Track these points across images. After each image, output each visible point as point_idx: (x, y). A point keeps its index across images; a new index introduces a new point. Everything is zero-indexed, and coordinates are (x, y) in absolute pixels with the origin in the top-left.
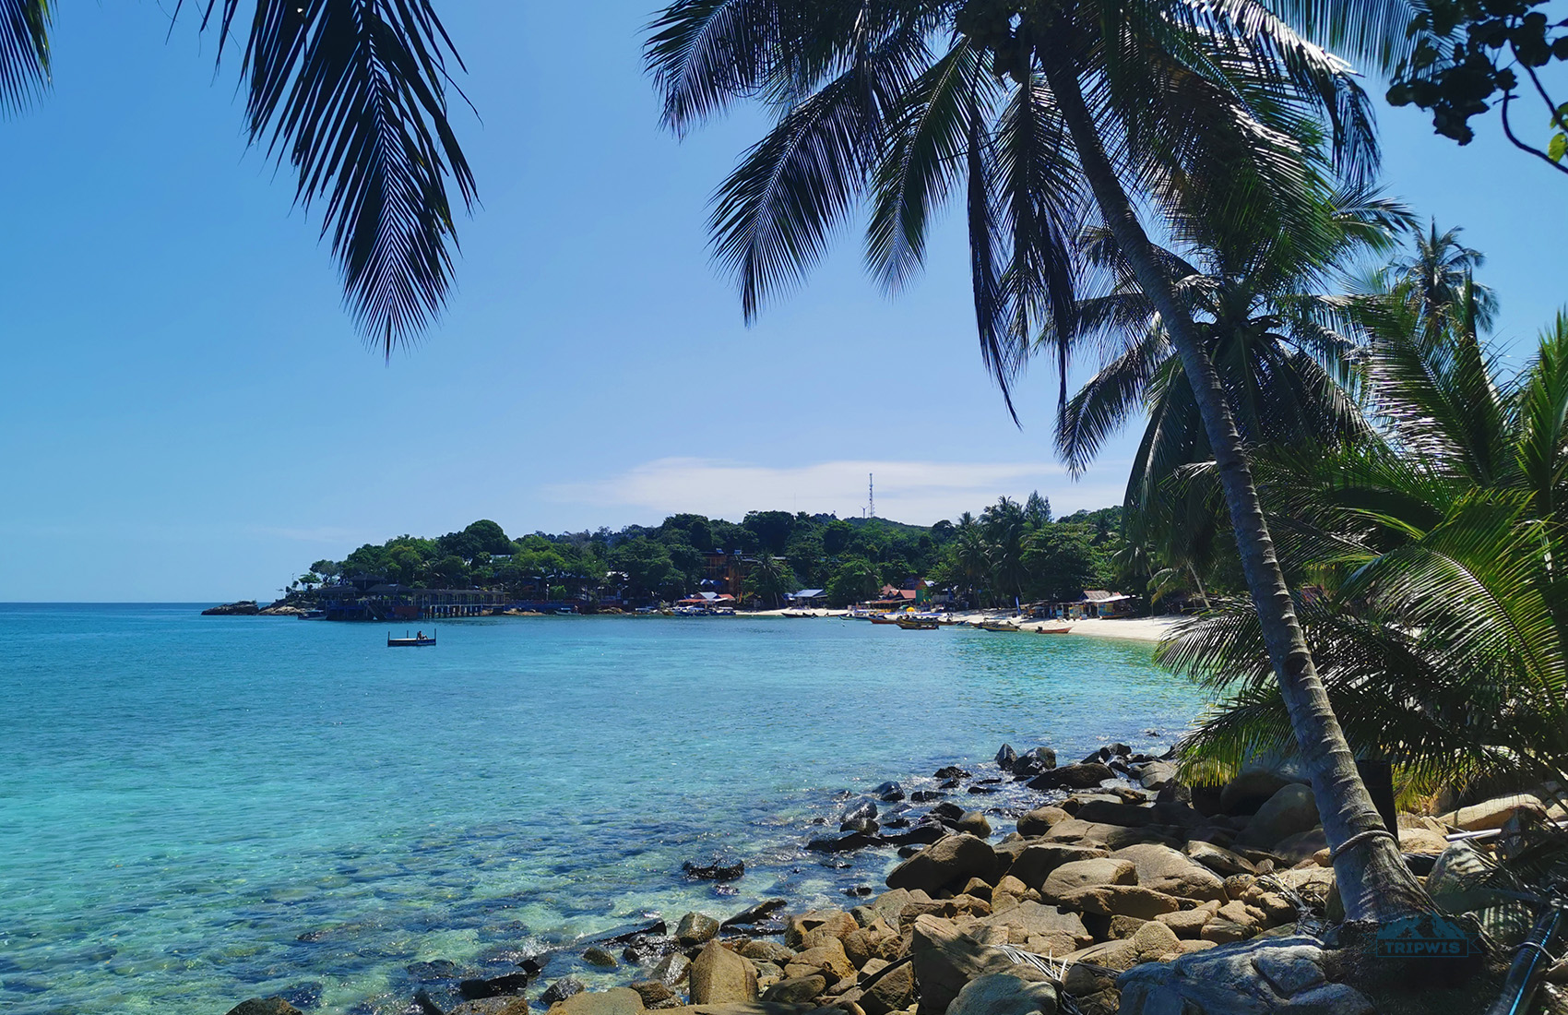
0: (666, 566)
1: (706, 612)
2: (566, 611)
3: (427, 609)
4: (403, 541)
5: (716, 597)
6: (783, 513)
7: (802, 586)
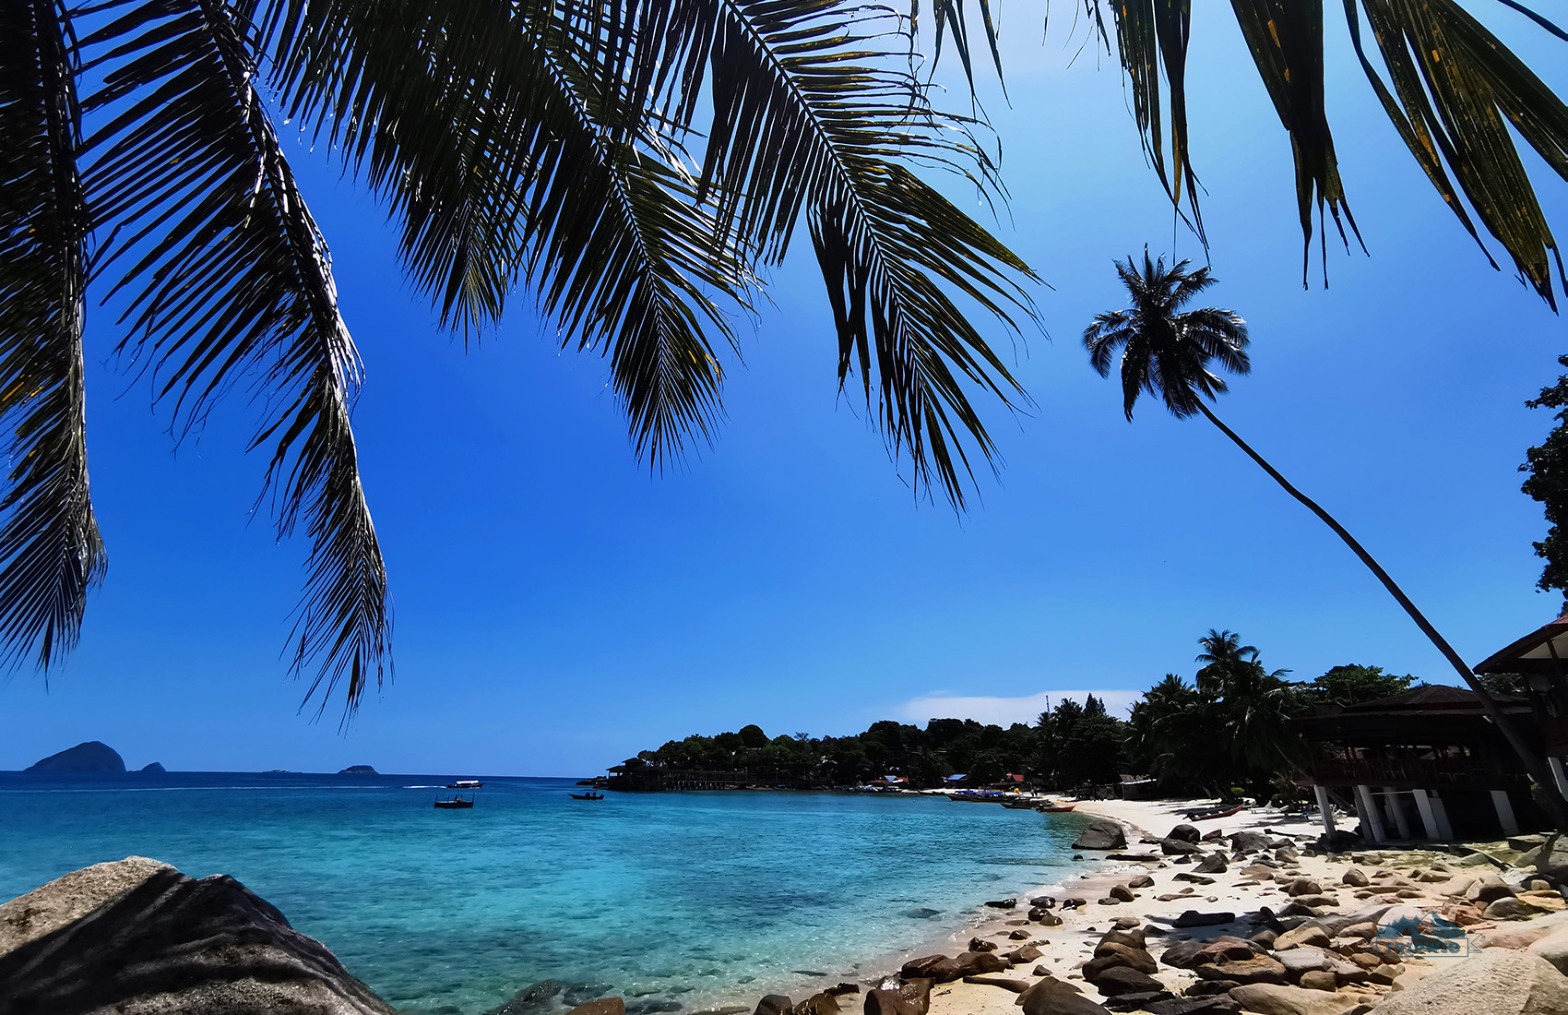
0: (859, 756)
1: (886, 791)
2: (784, 787)
3: (676, 784)
4: (695, 738)
5: (895, 779)
6: (954, 720)
7: (954, 771)
